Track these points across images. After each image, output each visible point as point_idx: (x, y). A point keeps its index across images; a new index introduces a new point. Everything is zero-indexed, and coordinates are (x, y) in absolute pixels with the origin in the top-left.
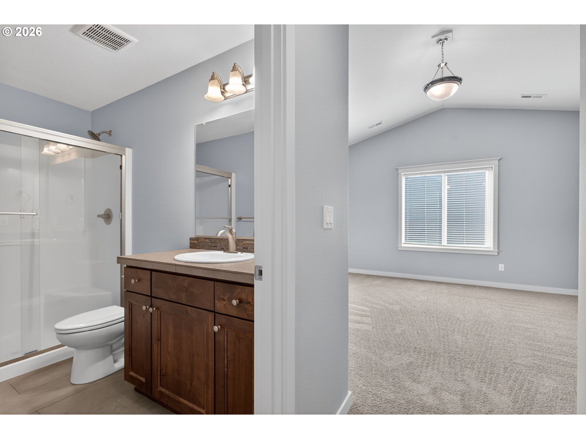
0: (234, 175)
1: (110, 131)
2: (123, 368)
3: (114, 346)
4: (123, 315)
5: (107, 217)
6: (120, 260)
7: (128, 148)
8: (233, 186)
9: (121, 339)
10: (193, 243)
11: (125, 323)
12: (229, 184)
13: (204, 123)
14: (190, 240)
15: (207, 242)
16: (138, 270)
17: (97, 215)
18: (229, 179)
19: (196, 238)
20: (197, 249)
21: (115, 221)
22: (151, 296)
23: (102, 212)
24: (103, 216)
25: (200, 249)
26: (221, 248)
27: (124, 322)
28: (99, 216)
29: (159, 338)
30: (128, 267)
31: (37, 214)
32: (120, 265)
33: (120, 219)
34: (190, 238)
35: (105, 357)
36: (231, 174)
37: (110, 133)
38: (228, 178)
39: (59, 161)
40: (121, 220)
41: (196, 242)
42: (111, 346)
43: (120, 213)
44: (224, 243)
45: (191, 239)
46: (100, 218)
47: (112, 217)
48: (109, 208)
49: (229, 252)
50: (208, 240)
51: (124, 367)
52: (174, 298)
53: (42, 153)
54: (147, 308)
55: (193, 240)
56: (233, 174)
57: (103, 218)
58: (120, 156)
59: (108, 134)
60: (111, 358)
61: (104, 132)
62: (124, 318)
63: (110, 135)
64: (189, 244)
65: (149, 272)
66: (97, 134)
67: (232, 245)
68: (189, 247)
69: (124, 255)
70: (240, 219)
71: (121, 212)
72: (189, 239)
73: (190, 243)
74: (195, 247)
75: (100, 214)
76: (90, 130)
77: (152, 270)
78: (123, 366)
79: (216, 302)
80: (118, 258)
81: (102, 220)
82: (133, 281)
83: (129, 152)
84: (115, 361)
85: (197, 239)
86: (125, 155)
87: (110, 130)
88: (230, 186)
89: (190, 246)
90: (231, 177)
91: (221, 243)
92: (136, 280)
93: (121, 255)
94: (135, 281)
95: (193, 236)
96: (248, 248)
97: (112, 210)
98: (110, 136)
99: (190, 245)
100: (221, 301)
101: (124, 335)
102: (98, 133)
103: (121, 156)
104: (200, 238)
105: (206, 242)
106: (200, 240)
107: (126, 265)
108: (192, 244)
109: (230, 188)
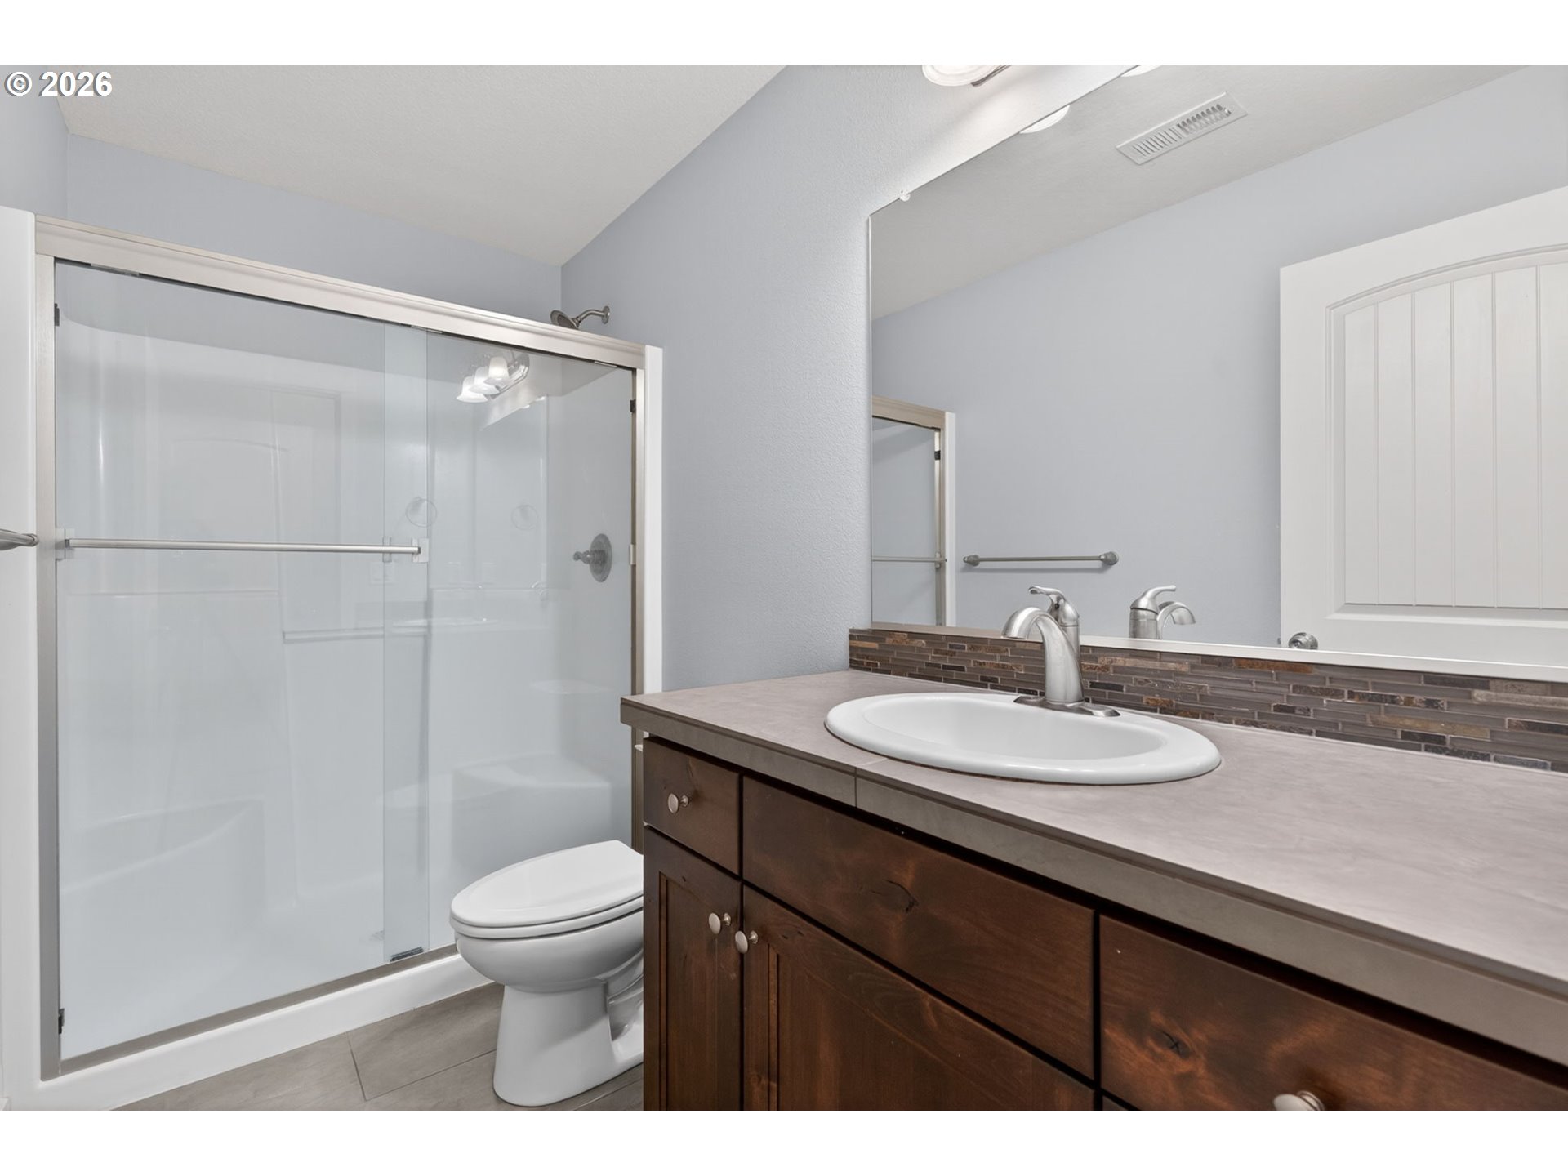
0: (950, 419)
1: (606, 309)
2: (641, 1064)
3: (614, 987)
4: (639, 887)
5: (599, 558)
6: (632, 711)
7: (652, 347)
8: (949, 455)
9: (634, 965)
10: (863, 649)
11: (644, 913)
12: (937, 449)
13: (904, 198)
14: (851, 637)
15: (920, 649)
16: (692, 761)
17: (573, 553)
18: (937, 434)
19: (874, 630)
20: (876, 671)
21: (619, 571)
22: (739, 877)
23: (585, 546)
24: (588, 556)
25: (888, 672)
26: (983, 678)
27: (642, 912)
28: (577, 556)
29: (774, 1070)
30: (654, 739)
31: (419, 551)
32: (629, 728)
33: (632, 563)
34: (851, 630)
35: (586, 1023)
36: (941, 415)
37: (604, 315)
38: (933, 428)
39: (496, 416)
40: (634, 567)
41: (875, 645)
42: (606, 988)
43: (632, 546)
44: (994, 658)
45: (854, 635)
46: (580, 562)
47: (611, 560)
48: (607, 534)
49: (1045, 704)
50: (923, 642)
51: (642, 1060)
52: (843, 919)
53: (459, 398)
54: (725, 922)
55: (862, 638)
56: (948, 415)
57: (587, 561)
58: (630, 372)
59: (600, 318)
60: (604, 1025)
61: (590, 313)
62: (642, 898)
63: (605, 318)
64: (847, 652)
65: (735, 775)
66: (573, 319)
67: (1062, 673)
68: (849, 664)
69: (642, 692)
70: (972, 562)
71: (634, 542)
72: (847, 633)
73: (851, 648)
74: (869, 664)
75: (582, 551)
76: (559, 309)
77: (744, 773)
78: (636, 1054)
79: (1110, 1032)
80: (625, 703)
81: (584, 569)
82: (673, 802)
83: (654, 357)
84: (616, 1032)
85: (877, 634)
86: (643, 367)
87: (605, 305)
88: (938, 455)
89: (851, 661)
90: (944, 429)
91: (982, 656)
92: (685, 800)
93: (634, 693)
94: (680, 803)
95: (863, 624)
96: (1120, 688)
97: (610, 539)
98: (605, 323)
99: (851, 655)
100: (1151, 1043)
101: (642, 951)
102: (575, 317)
103: (634, 371)
104: (890, 633)
105: (913, 648)
106: (889, 641)
107: (650, 734)
108: (860, 652)
109: (937, 462)
